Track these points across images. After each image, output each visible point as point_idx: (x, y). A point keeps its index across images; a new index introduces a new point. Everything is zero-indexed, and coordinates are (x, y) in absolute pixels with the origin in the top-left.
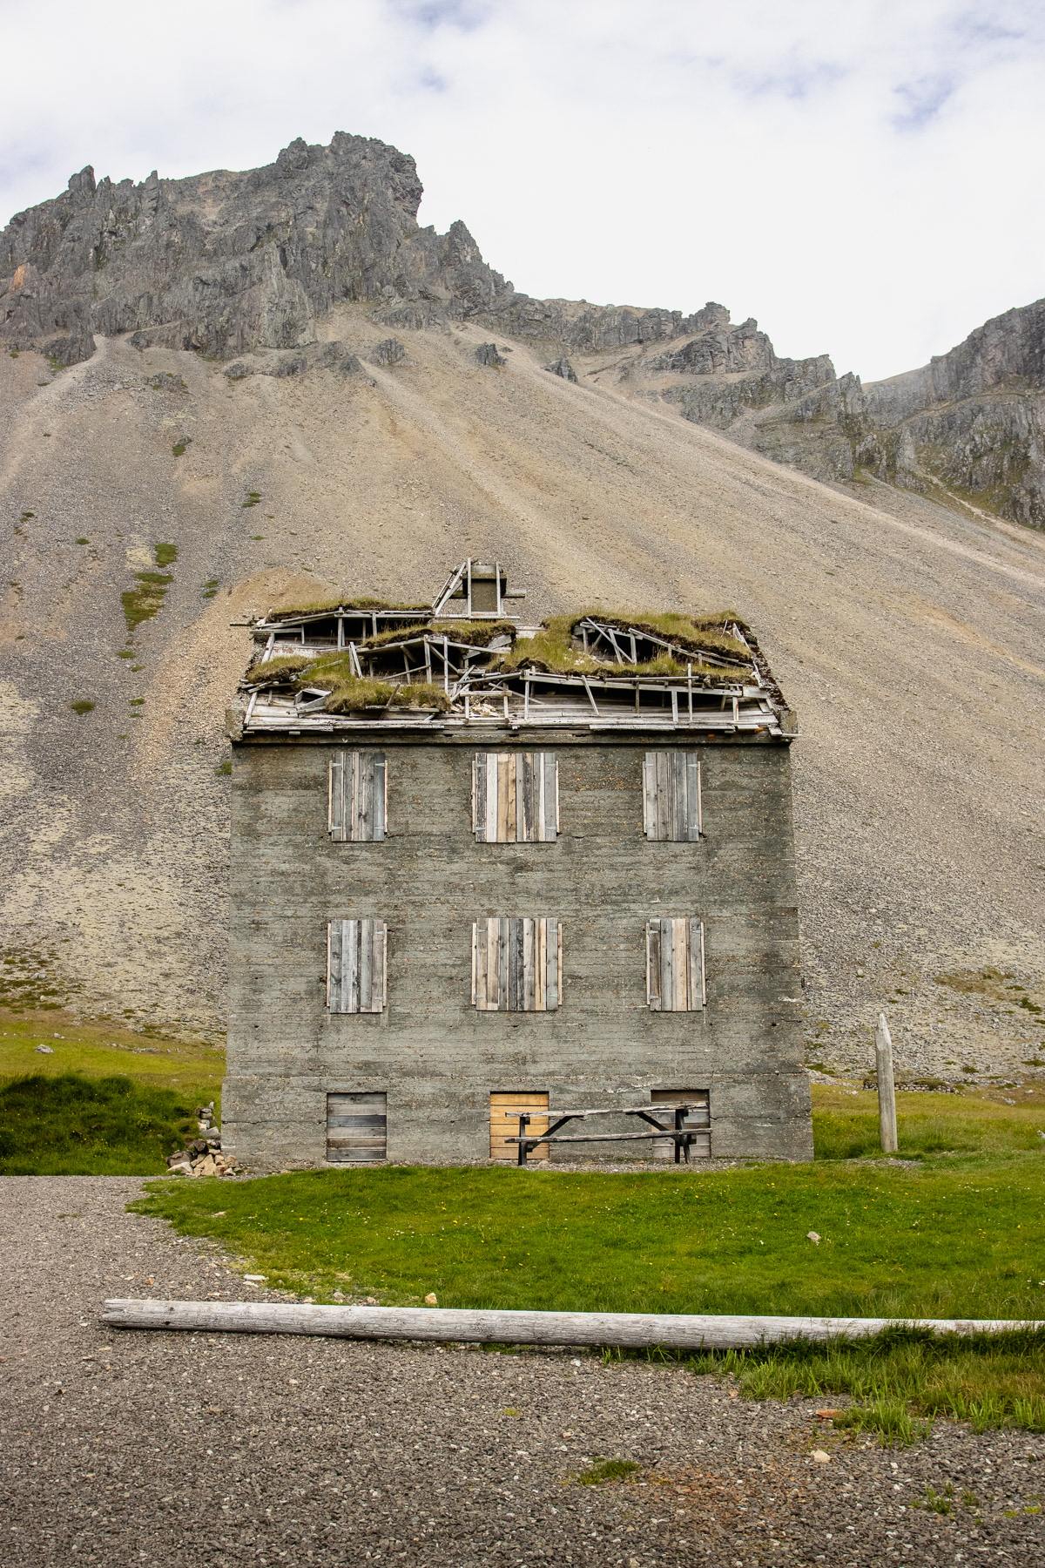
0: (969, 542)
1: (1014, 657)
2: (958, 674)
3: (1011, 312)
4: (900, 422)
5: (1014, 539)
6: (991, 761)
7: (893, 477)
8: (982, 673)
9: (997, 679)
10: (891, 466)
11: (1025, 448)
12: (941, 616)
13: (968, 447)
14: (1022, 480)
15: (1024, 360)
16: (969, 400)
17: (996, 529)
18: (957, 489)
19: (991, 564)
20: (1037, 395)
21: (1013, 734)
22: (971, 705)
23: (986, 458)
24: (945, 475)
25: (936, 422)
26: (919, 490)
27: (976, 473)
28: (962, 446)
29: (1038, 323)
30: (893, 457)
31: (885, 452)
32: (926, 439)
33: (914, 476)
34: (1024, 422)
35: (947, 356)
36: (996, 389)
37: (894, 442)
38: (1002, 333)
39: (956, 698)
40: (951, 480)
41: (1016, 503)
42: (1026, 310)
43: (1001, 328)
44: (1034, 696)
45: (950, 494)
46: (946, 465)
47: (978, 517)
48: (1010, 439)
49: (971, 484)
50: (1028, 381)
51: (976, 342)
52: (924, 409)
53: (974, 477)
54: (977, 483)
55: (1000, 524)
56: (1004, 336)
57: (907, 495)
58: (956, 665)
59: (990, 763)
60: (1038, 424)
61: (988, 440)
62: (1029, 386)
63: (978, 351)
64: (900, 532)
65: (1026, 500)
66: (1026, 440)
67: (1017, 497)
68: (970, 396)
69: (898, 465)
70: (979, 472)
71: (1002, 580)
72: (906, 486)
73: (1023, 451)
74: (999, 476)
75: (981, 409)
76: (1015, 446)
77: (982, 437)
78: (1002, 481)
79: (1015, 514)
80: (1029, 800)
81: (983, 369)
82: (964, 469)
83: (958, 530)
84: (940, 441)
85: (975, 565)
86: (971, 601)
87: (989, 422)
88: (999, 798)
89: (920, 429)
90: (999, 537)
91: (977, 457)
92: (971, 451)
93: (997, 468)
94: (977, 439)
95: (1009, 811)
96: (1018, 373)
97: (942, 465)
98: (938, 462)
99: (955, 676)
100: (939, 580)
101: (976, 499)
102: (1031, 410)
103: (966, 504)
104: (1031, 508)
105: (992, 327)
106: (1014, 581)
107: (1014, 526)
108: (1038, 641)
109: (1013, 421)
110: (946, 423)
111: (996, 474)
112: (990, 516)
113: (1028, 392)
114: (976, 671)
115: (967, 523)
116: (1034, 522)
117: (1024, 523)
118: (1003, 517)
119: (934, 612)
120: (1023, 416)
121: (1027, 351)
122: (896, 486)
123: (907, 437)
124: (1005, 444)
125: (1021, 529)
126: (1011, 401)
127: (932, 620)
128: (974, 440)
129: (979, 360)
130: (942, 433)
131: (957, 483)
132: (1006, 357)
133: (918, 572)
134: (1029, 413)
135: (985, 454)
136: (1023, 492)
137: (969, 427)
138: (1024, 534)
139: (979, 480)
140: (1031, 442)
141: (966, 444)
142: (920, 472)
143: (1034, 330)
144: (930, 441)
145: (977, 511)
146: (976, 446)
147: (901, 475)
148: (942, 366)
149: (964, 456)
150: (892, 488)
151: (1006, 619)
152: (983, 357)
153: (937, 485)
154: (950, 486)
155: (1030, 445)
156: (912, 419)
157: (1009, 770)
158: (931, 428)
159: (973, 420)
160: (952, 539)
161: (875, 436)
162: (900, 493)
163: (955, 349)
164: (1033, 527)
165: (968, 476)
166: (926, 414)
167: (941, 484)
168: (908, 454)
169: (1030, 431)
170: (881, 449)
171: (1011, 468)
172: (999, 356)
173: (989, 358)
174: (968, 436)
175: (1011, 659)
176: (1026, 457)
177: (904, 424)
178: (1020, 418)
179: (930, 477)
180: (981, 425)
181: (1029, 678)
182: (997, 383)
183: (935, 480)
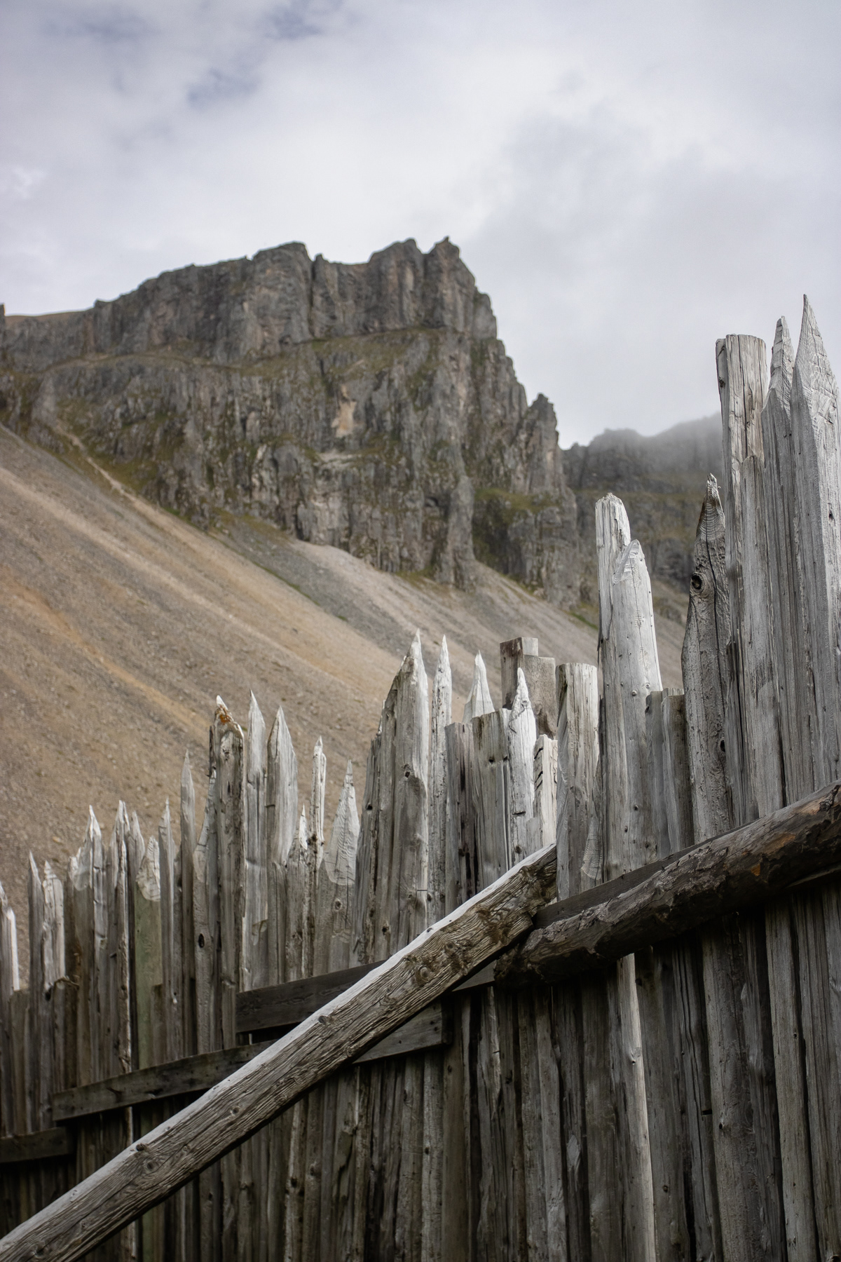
0: (95, 518)
1: (105, 658)
2: (31, 669)
3: (190, 269)
4: (49, 367)
5: (151, 524)
6: (39, 774)
7: (25, 430)
8: (60, 672)
9: (75, 681)
10: (25, 416)
11: (181, 422)
12: (33, 598)
13: (119, 411)
14: (172, 458)
15: (197, 324)
16: (130, 357)
17: (133, 509)
18: (99, 456)
19: (113, 548)
20: (203, 366)
21: (76, 746)
22: (37, 707)
23: (136, 426)
24: (89, 438)
25: (89, 375)
26: (54, 450)
27: (123, 441)
28: (112, 408)
29: (217, 286)
30: (29, 406)
31: (20, 399)
32: (75, 392)
33: (51, 432)
34: (185, 394)
35: (114, 303)
36: (161, 351)
37: (33, 391)
38: (176, 290)
39: (21, 696)
40: (94, 445)
41: (161, 483)
42: (207, 270)
43: (177, 283)
44: (115, 706)
45: (90, 460)
46: (92, 426)
47: (116, 492)
48: (166, 410)
49: (115, 452)
50: (198, 349)
51: (147, 293)
52: (77, 358)
53: (120, 446)
54: (122, 453)
55: (140, 504)
56: (179, 294)
57: (38, 453)
58: (32, 658)
59: (36, 777)
60: (199, 399)
61: (142, 406)
62: (198, 354)
63: (148, 303)
64: (13, 494)
65: (173, 482)
66: (184, 414)
67: (164, 476)
68: (132, 353)
69: (34, 415)
70: (126, 441)
71: (119, 567)
72: (39, 442)
73: (179, 425)
74: (148, 450)
75: (141, 370)
76: (171, 419)
77: (136, 401)
78: (151, 455)
79: (159, 495)
80: (70, 825)
81: (151, 326)
82: (111, 434)
83: (86, 503)
84: (90, 397)
85: (92, 547)
86: (74, 587)
87: (146, 386)
88: (33, 819)
89: (70, 379)
90: (133, 518)
91: (128, 423)
92: (122, 415)
93: (148, 439)
94: (130, 402)
95: (39, 835)
96: (188, 337)
97: (88, 425)
98: (83, 421)
99: (26, 671)
100: (43, 557)
101: (117, 471)
102: (194, 381)
103: (106, 474)
104: (178, 492)
105: (167, 280)
106: (132, 570)
107: (155, 509)
108: (139, 643)
109: (173, 391)
110: (100, 378)
111: (145, 446)
112: (130, 493)
113: (197, 361)
114: (55, 668)
115: (100, 496)
116: (179, 507)
117: (166, 507)
118: (145, 496)
119: (26, 594)
120: (184, 388)
121: (201, 314)
122: (26, 440)
123: (49, 385)
124: (161, 414)
125: (162, 513)
126: (174, 367)
127: (21, 602)
128: (126, 402)
129: (148, 314)
130: (94, 389)
131: (100, 449)
132: (178, 317)
133: (20, 544)
134: (192, 385)
135: (136, 421)
136: (171, 472)
137: (124, 388)
138: (163, 520)
139: (126, 450)
140: (188, 417)
141: (117, 406)
142: (60, 428)
143: (212, 293)
144: (79, 394)
145: (116, 484)
146: (127, 410)
147: (36, 428)
148: (106, 312)
149: (113, 419)
150: (21, 442)
151: (111, 612)
152: (153, 312)
153: (76, 448)
154: (91, 451)
155: (186, 421)
156: (63, 367)
157: (57, 788)
158: (82, 381)
159: (130, 380)
160: (77, 512)
161: (12, 378)
162: (29, 448)
163: (123, 297)
164: (177, 514)
165: (113, 443)
166: (80, 364)
167: (82, 447)
168: (47, 405)
169: (189, 406)
170: (17, 393)
171: (163, 442)
172: (170, 314)
173: (160, 314)
174: (120, 398)
175: (102, 660)
176: (181, 433)
177: (52, 371)
178: (180, 388)
179: (71, 436)
180: (137, 388)
181: (116, 684)
182: (165, 344)
183: (76, 441)
